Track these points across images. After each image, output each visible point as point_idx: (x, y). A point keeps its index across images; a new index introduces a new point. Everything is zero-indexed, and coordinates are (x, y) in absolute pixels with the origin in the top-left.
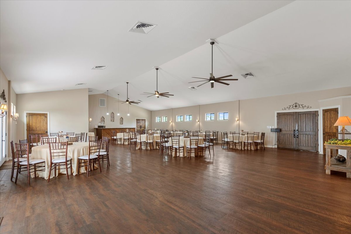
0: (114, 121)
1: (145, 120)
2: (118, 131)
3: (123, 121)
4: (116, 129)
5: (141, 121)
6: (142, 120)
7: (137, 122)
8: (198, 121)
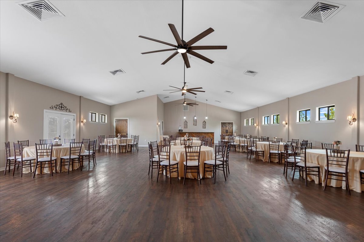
0: (196, 125)
1: (232, 123)
2: (194, 135)
3: (205, 125)
4: (192, 134)
5: (227, 125)
6: (229, 123)
7: (222, 126)
8: (286, 124)
